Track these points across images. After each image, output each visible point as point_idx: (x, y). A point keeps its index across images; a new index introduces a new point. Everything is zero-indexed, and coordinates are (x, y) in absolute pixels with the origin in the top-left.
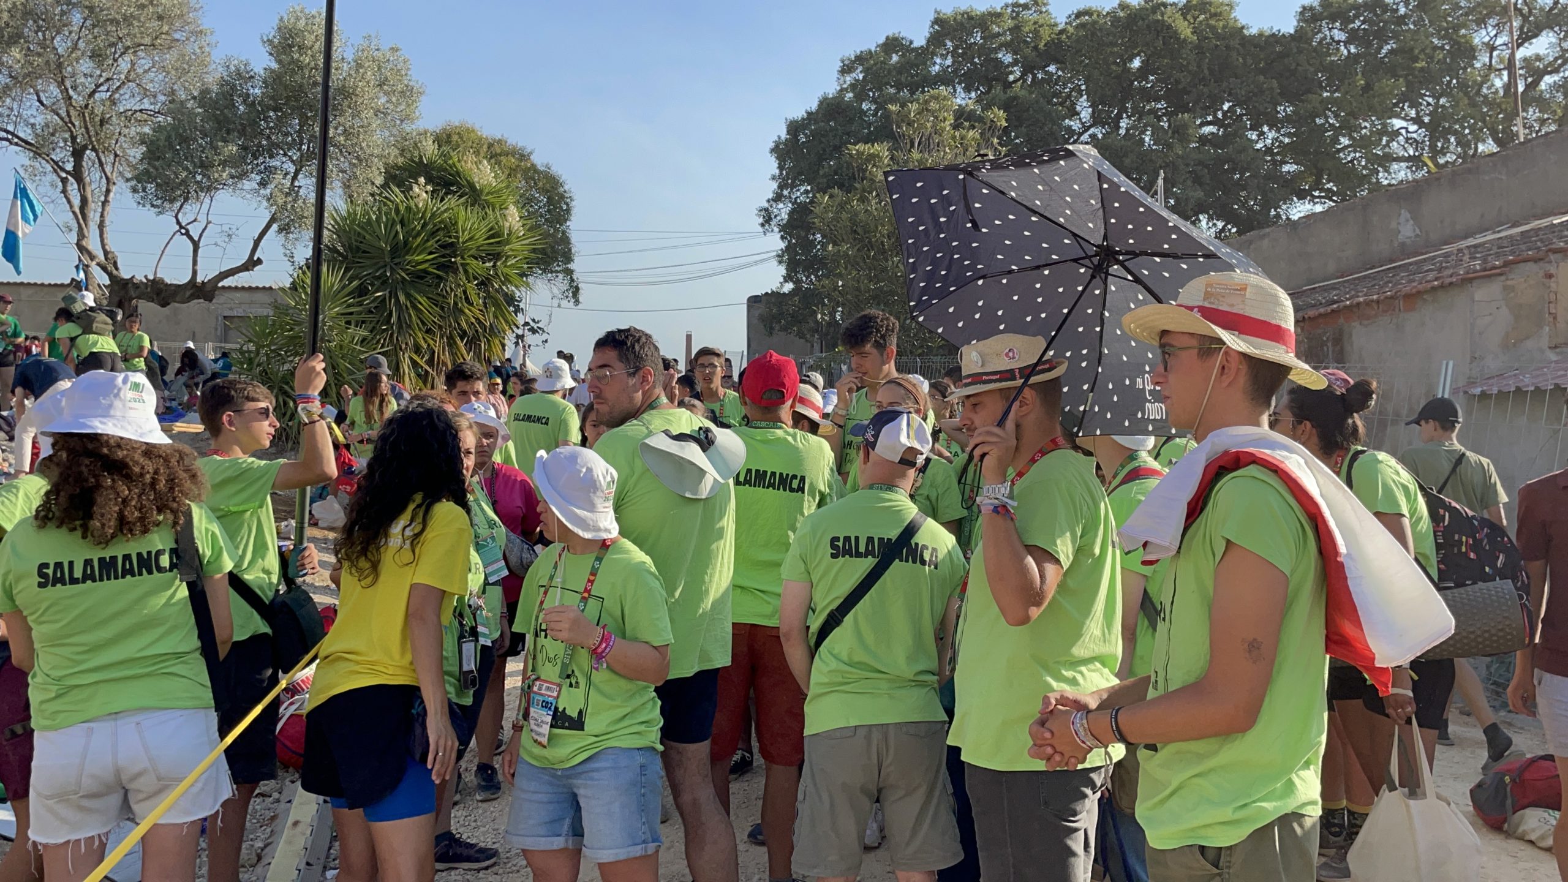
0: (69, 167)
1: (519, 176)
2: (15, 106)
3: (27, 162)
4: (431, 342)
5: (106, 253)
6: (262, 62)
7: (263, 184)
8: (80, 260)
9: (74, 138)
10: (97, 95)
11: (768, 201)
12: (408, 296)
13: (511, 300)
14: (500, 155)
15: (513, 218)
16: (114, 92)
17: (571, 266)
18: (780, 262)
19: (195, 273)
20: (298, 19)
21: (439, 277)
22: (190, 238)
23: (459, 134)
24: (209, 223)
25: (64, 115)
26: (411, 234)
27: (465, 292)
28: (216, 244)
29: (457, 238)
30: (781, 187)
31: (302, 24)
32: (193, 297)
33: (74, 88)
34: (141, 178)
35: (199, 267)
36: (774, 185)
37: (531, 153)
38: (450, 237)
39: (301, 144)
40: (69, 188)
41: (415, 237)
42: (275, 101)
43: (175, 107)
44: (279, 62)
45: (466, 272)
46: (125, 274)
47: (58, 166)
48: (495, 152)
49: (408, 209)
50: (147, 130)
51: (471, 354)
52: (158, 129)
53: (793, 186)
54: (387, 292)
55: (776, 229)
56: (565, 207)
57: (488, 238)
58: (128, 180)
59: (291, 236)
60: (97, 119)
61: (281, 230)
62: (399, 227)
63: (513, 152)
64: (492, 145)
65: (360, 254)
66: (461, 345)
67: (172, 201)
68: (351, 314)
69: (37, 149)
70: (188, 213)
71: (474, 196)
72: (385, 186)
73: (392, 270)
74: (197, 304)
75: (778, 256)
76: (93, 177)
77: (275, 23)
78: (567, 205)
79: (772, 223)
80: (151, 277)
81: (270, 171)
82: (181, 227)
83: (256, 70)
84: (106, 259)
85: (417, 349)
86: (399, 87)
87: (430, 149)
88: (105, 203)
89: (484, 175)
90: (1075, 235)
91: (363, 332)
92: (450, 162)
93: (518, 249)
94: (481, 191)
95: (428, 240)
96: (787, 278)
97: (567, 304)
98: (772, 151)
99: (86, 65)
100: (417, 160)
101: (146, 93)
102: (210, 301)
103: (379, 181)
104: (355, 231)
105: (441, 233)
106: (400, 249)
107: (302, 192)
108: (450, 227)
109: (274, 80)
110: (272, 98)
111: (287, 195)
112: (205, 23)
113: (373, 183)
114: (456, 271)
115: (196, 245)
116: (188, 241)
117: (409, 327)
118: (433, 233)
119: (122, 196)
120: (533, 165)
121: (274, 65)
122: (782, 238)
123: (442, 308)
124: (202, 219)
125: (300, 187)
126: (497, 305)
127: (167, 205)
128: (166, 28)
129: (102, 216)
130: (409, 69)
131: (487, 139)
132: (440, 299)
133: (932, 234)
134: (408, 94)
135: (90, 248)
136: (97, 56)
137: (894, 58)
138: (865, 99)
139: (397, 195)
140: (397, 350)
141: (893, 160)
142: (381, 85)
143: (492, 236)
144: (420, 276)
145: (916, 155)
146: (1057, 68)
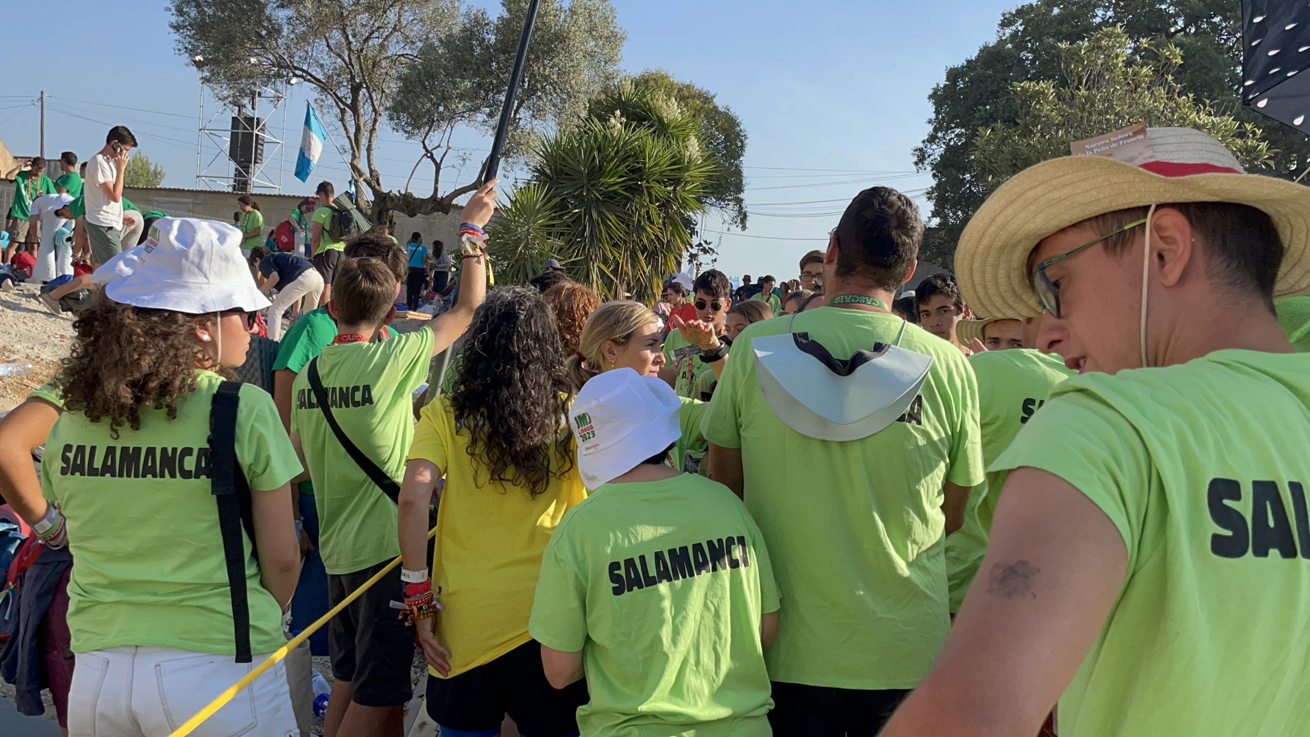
0: (349, 102)
1: (702, 116)
2: (310, 49)
3: (317, 96)
4: (617, 255)
5: (371, 171)
6: (496, 12)
7: (490, 115)
8: (353, 177)
9: (353, 78)
10: (370, 42)
11: (924, 142)
12: (600, 214)
13: (688, 224)
14: (688, 98)
15: (694, 148)
16: (384, 39)
17: (741, 196)
18: (929, 199)
19: (436, 189)
21: (628, 199)
22: (434, 160)
23: (654, 79)
24: (449, 148)
25: (347, 59)
26: (605, 159)
27: (648, 212)
28: (453, 167)
29: (644, 164)
30: (936, 130)
32: (435, 209)
33: (354, 35)
34: (396, 111)
35: (439, 186)
36: (930, 128)
37: (714, 97)
38: (638, 163)
39: (524, 82)
40: (346, 118)
41: (609, 162)
42: (506, 45)
43: (428, 49)
44: (509, 11)
45: (650, 194)
46: (385, 190)
47: (340, 100)
48: (685, 95)
49: (605, 137)
50: (406, 71)
51: (650, 267)
52: (413, 68)
53: (949, 128)
54: (583, 210)
55: (929, 168)
56: (739, 144)
57: (670, 165)
58: (387, 110)
59: (510, 160)
60: (370, 62)
61: (503, 155)
62: (596, 153)
63: (699, 96)
64: (682, 90)
65: (563, 176)
66: (642, 258)
67: (420, 127)
68: (553, 226)
69: (324, 87)
70: (434, 139)
71: (661, 128)
72: (589, 119)
73: (588, 190)
74: (437, 216)
75: (928, 193)
76: (365, 110)
78: (742, 142)
79: (926, 162)
80: (403, 192)
82: (427, 151)
83: (491, 19)
84: (371, 176)
85: (605, 261)
86: (606, 32)
87: (629, 88)
88: (373, 130)
89: (672, 111)
91: (560, 243)
92: (645, 100)
93: (696, 176)
94: (668, 125)
95: (619, 165)
96: (935, 214)
97: (736, 229)
98: (930, 97)
99: (363, 17)
100: (616, 97)
101: (406, 40)
102: (447, 213)
103: (584, 114)
104: (560, 155)
105: (631, 159)
106: (596, 172)
107: (521, 123)
108: (639, 154)
109: (505, 26)
110: (503, 42)
113: (579, 117)
114: (641, 193)
115: (438, 167)
116: (432, 162)
117: (599, 240)
118: (625, 159)
119: (384, 123)
120: (715, 108)
121: (506, 15)
122: (934, 176)
123: (628, 225)
124: (444, 144)
125: (520, 119)
126: (674, 224)
127: (416, 131)
129: (370, 141)
130: (615, 17)
131: (677, 84)
132: (627, 217)
134: (613, 40)
135: (359, 166)
136: (371, 8)
137: (1056, 11)
138: (1026, 48)
139: (597, 126)
140: (588, 259)
141: (1059, 97)
142: (590, 31)
143: (674, 164)
144: (611, 197)
145: (1083, 92)
146: (1225, 19)
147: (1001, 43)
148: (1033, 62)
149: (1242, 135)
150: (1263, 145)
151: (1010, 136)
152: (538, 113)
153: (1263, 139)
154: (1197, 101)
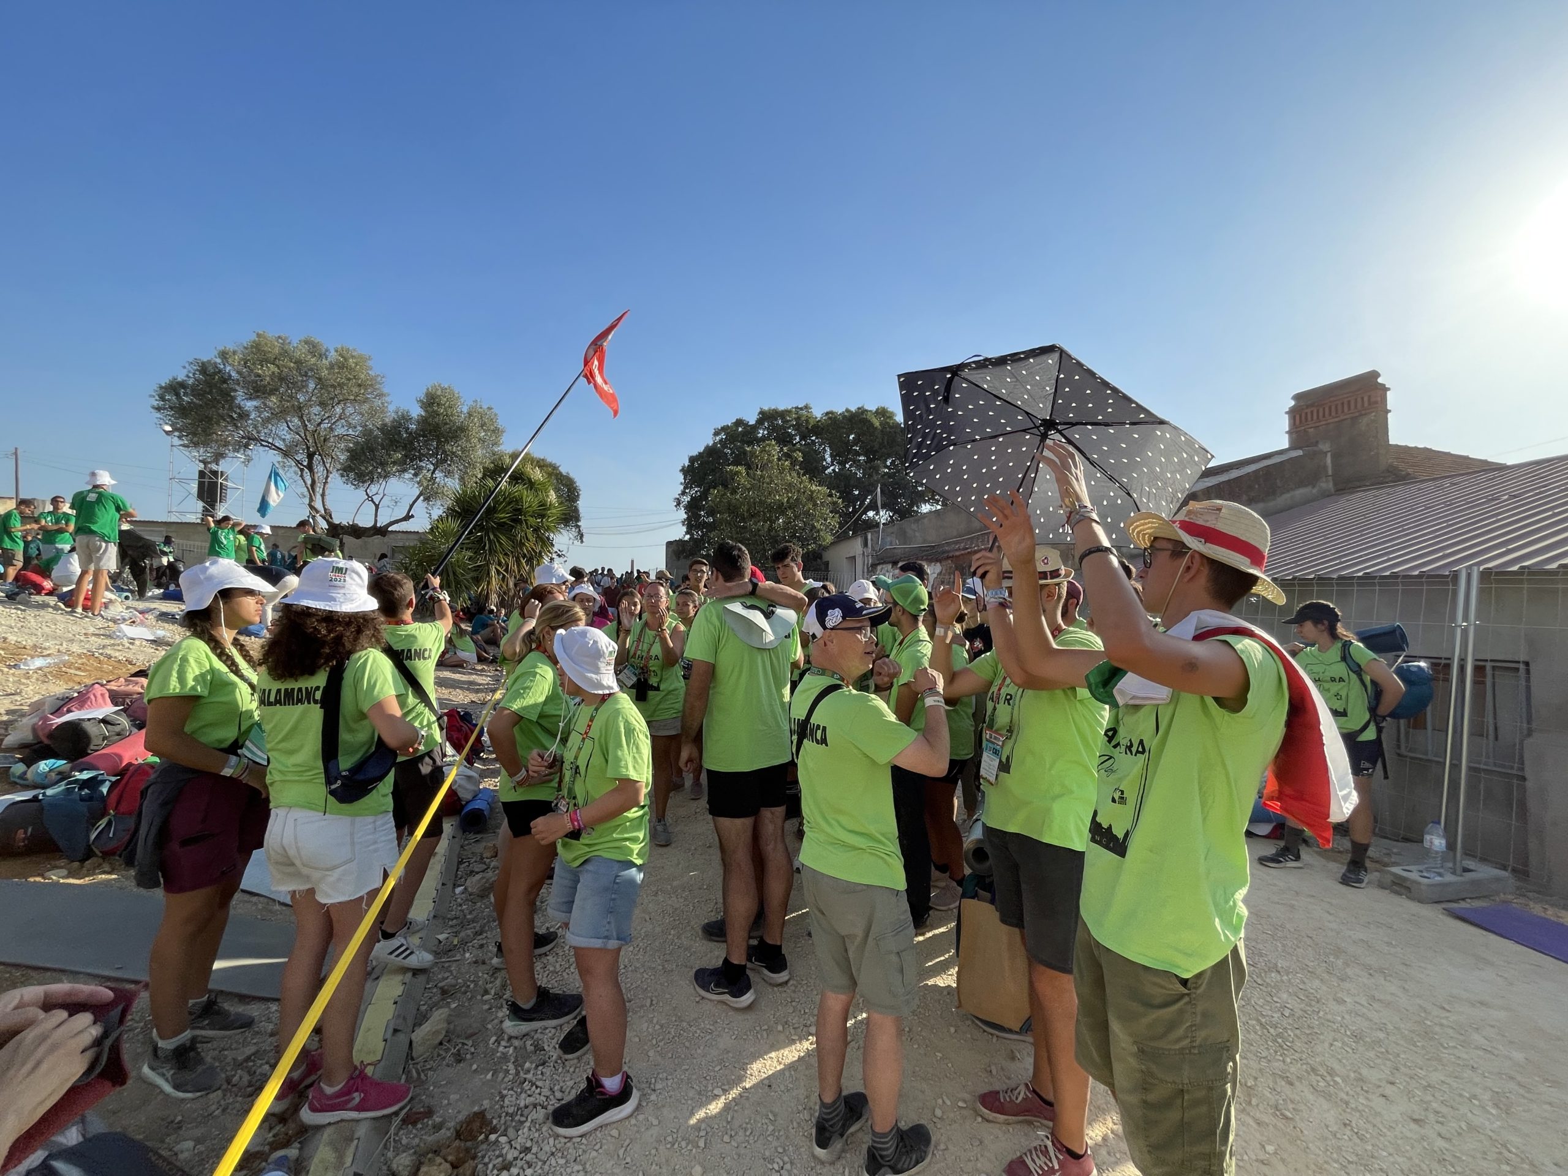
0: (305, 463)
1: (554, 477)
2: (274, 428)
3: (280, 459)
5: (325, 510)
6: (416, 412)
7: (416, 475)
9: (308, 448)
10: (322, 426)
11: (679, 494)
12: (495, 536)
13: (550, 540)
14: (544, 466)
15: (552, 496)
16: (332, 424)
17: (579, 524)
18: (684, 525)
19: (376, 521)
20: (437, 390)
21: (513, 527)
22: (374, 503)
24: (384, 495)
25: (302, 435)
26: (497, 503)
27: (526, 534)
28: (388, 506)
29: (522, 506)
30: (685, 488)
31: (439, 393)
32: (374, 534)
33: (309, 421)
34: (346, 470)
35: (378, 519)
36: (682, 487)
37: (559, 466)
38: (519, 505)
39: (437, 455)
40: (305, 475)
41: (499, 505)
42: (424, 432)
43: (367, 433)
44: (426, 411)
45: (527, 524)
46: (336, 521)
47: (298, 462)
48: (541, 464)
49: (496, 490)
50: (351, 445)
52: (357, 443)
53: (691, 488)
54: (484, 533)
55: (682, 509)
56: (576, 494)
57: (538, 507)
58: (338, 470)
59: (431, 503)
60: (322, 438)
61: (425, 500)
63: (551, 465)
64: (540, 461)
65: (469, 513)
66: (524, 562)
67: (364, 482)
69: (286, 454)
70: (373, 489)
71: (531, 485)
72: (484, 477)
73: (487, 522)
74: (377, 539)
75: (683, 521)
76: (319, 470)
77: (425, 391)
78: (578, 493)
79: (681, 505)
80: (351, 523)
81: (420, 468)
82: (369, 497)
83: (413, 415)
84: (325, 512)
85: (500, 564)
86: (492, 427)
87: (507, 460)
88: (325, 483)
89: (537, 475)
90: (1027, 413)
91: (469, 554)
93: (555, 512)
94: (535, 483)
95: (506, 507)
97: (577, 543)
98: (681, 471)
99: (316, 409)
100: (500, 465)
101: (350, 425)
102: (384, 537)
103: (480, 476)
104: (465, 499)
105: (514, 503)
106: (491, 511)
107: (437, 480)
108: (518, 500)
109: (423, 421)
110: (422, 430)
111: (429, 481)
112: (385, 390)
113: (477, 477)
114: (521, 523)
115: (377, 507)
117: (495, 552)
118: (510, 503)
119: (335, 479)
120: (560, 472)
121: (423, 413)
122: (685, 513)
123: (513, 542)
124: (381, 491)
125: (436, 477)
126: (542, 541)
127: (361, 484)
128: (362, 391)
129: (324, 489)
130: (497, 419)
131: (536, 458)
132: (513, 537)
133: (925, 416)
134: (497, 432)
135: (316, 505)
136: (322, 404)
137: (740, 429)
138: (727, 447)
139: (490, 483)
140: (488, 564)
141: (748, 474)
142: (482, 426)
143: (541, 506)
144: (501, 525)
145: (759, 472)
146: (817, 438)
147: (715, 444)
148: (731, 454)
149: (831, 495)
150: (840, 501)
151: (725, 494)
152: (449, 474)
153: (839, 498)
154: (811, 479)
